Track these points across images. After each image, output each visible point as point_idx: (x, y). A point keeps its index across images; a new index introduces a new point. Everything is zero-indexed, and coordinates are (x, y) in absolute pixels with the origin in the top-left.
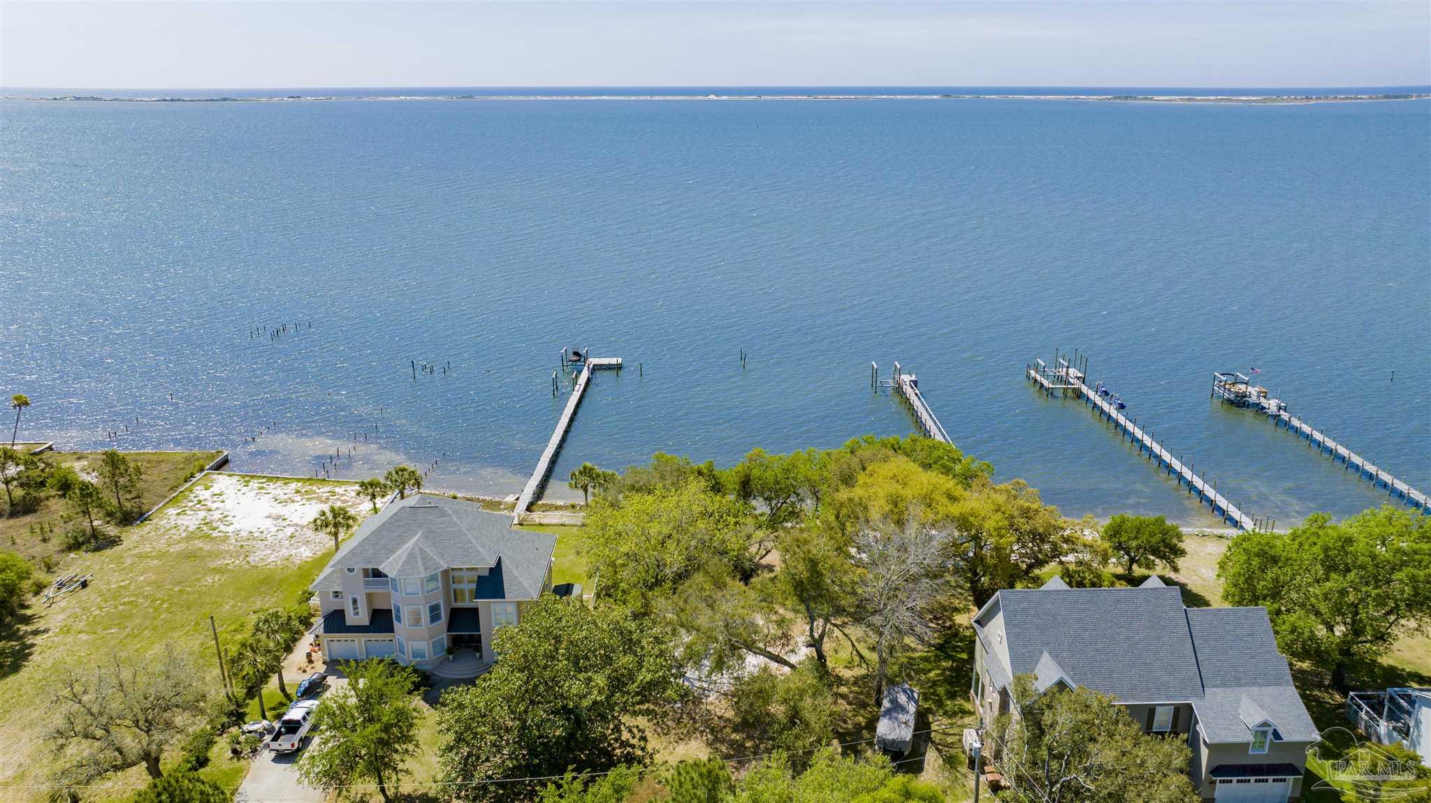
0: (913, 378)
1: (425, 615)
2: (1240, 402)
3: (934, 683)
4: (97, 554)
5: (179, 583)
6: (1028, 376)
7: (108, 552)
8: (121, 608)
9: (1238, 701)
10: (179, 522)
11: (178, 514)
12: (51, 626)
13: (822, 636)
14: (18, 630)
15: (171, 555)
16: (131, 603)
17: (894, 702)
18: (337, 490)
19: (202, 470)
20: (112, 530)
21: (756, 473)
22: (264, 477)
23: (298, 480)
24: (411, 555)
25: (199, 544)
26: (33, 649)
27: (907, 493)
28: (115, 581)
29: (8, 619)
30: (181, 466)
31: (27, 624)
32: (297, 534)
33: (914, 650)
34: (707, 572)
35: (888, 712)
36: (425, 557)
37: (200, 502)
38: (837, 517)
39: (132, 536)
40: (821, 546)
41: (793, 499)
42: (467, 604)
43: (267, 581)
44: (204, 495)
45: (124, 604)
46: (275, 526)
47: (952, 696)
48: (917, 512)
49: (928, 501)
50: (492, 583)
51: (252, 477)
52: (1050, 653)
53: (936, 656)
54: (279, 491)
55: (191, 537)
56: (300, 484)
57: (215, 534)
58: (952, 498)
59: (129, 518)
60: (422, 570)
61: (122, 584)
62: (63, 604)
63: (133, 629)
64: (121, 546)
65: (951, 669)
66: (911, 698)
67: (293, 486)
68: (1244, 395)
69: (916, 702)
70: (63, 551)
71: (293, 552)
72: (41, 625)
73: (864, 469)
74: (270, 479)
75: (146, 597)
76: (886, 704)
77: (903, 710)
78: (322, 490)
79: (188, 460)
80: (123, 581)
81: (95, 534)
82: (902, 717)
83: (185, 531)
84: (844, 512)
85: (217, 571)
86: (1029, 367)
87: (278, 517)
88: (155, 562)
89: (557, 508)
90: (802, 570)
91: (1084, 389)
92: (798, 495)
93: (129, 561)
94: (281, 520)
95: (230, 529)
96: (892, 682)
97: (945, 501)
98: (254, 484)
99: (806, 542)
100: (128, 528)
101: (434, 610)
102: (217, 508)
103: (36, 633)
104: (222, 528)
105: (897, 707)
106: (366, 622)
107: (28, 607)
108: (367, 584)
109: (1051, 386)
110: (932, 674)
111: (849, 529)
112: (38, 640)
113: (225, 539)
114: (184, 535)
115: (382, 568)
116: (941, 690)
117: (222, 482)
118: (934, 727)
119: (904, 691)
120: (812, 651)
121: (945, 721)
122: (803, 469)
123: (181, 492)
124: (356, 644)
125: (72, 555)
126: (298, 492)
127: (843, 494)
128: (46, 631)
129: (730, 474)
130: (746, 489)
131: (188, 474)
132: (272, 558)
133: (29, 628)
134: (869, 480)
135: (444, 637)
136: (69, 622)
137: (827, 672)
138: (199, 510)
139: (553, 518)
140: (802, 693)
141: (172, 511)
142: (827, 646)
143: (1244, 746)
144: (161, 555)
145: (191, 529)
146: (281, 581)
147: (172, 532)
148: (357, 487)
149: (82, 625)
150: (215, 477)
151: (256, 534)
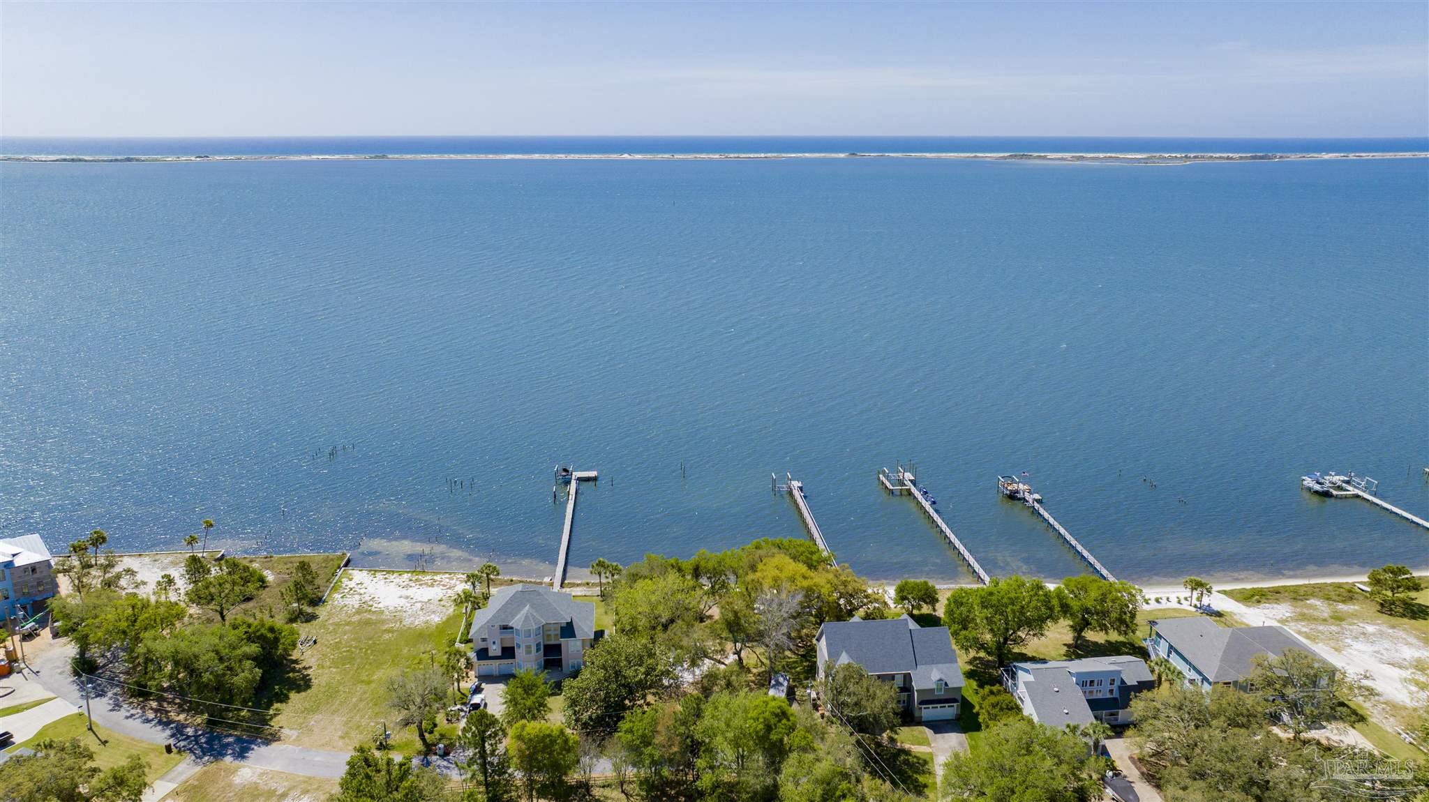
0: (800, 485)
1: (534, 649)
2: (1013, 496)
3: (799, 673)
4: (309, 624)
5: (370, 639)
6: (879, 479)
7: (314, 623)
8: (345, 654)
9: (932, 670)
10: (346, 603)
11: (342, 597)
12: (311, 665)
13: (741, 650)
14: (294, 667)
15: (354, 622)
16: (348, 651)
17: (777, 681)
18: (435, 578)
19: (339, 568)
20: (309, 610)
21: (703, 564)
22: (383, 571)
23: (408, 572)
24: (527, 617)
25: (367, 616)
26: (310, 677)
27: (783, 576)
28: (332, 640)
29: (285, 662)
30: (324, 565)
31: (298, 664)
33: (789, 658)
34: (683, 620)
35: (774, 686)
36: (534, 618)
37: (351, 589)
38: (747, 589)
39: (322, 611)
40: (739, 605)
41: (723, 577)
42: (553, 642)
43: (421, 636)
45: (345, 651)
46: (408, 603)
47: (807, 678)
48: (786, 585)
49: (792, 580)
50: (568, 630)
51: (376, 571)
52: (846, 651)
53: (801, 660)
54: (398, 580)
55: (359, 612)
56: (409, 575)
57: (373, 609)
58: (805, 578)
59: (317, 601)
60: (533, 624)
61: (336, 641)
62: (310, 653)
63: (358, 665)
64: (320, 619)
65: (808, 667)
66: (785, 679)
67: (406, 576)
68: (1017, 492)
69: (788, 681)
71: (428, 618)
72: (304, 664)
73: (762, 561)
74: (388, 572)
75: (355, 648)
76: (773, 682)
77: (781, 685)
78: (426, 578)
79: (326, 560)
80: (335, 639)
81: (301, 612)
82: (781, 688)
83: (353, 608)
84: (749, 587)
85: (388, 631)
86: (879, 473)
87: (407, 597)
88: (347, 627)
89: (578, 585)
90: (731, 616)
91: (913, 489)
92: (726, 575)
93: (331, 628)
94: (409, 599)
95: (380, 605)
96: (776, 673)
97: (800, 579)
98: (379, 576)
99: (731, 603)
100: (317, 608)
101: (538, 645)
102: (365, 593)
104: (375, 605)
105: (778, 684)
106: (500, 654)
107: (291, 655)
108: (501, 633)
109: (891, 488)
110: (798, 669)
111: (753, 595)
112: (309, 672)
113: (381, 612)
114: (354, 610)
115: (510, 624)
116: (802, 676)
117: (358, 576)
118: (797, 693)
119: (782, 676)
120: (736, 657)
121: (803, 690)
122: (728, 561)
123: (335, 583)
124: (493, 666)
126: (411, 580)
127: (751, 576)
128: (310, 667)
129: (687, 565)
130: (697, 573)
131: (333, 571)
132: (417, 623)
133: (300, 666)
134: (764, 568)
135: (542, 659)
136: (320, 662)
137: (744, 667)
138: (354, 594)
139: (578, 591)
140: (732, 673)
141: (337, 596)
142: (743, 654)
143: (932, 690)
144: (348, 624)
145: (356, 606)
146: (429, 635)
147: (345, 608)
148: (447, 576)
149: (328, 663)
150: (350, 571)
151: (400, 608)
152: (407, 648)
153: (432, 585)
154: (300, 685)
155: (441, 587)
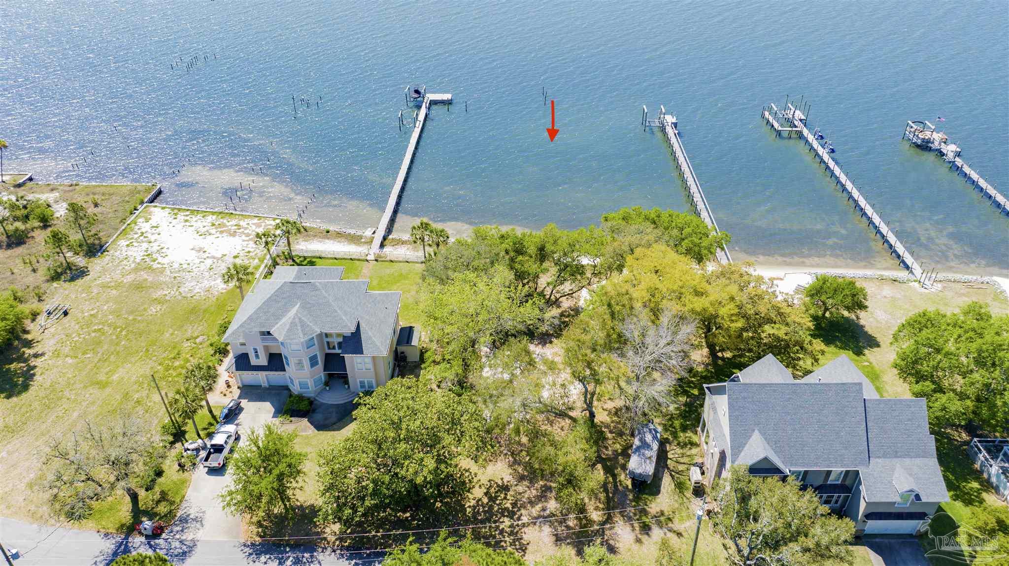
0: (674, 120)
1: (306, 363)
4: (73, 283)
5: (132, 312)
6: (763, 116)
7: (79, 282)
8: (93, 335)
9: (893, 470)
10: (129, 253)
11: (128, 246)
12: (46, 350)
14: (24, 352)
15: (125, 285)
16: (99, 330)
17: (642, 440)
18: (242, 223)
19: (142, 203)
20: (80, 261)
22: (188, 210)
23: (213, 213)
24: (293, 324)
25: (144, 275)
26: (35, 370)
28: (87, 309)
29: (16, 343)
30: (128, 199)
31: (30, 348)
32: (214, 266)
35: (638, 449)
36: (303, 324)
37: (142, 233)
39: (96, 265)
42: (334, 354)
43: (194, 311)
44: (145, 227)
45: (95, 331)
46: (198, 258)
50: (353, 342)
51: (179, 210)
52: (760, 432)
53: (675, 391)
54: (199, 224)
55: (137, 268)
56: (214, 217)
57: (155, 265)
59: (94, 249)
60: (302, 336)
61: (92, 313)
62: (52, 330)
63: (103, 354)
64: (89, 277)
65: (686, 404)
66: (655, 437)
67: (210, 218)
69: (659, 438)
70: (48, 281)
72: (38, 349)
73: (631, 251)
74: (192, 212)
75: (110, 326)
76: (637, 442)
77: (649, 447)
78: (231, 223)
79: (133, 192)
80: (92, 309)
81: (69, 267)
82: (648, 453)
83: (134, 262)
85: (159, 301)
86: (764, 109)
87: (200, 250)
88: (114, 292)
89: (402, 243)
91: (805, 132)
93: (95, 291)
94: (202, 252)
95: (165, 261)
98: (181, 217)
100: (92, 259)
101: (313, 359)
102: (155, 241)
103: (36, 356)
104: (160, 260)
105: (644, 445)
106: (266, 364)
107: (27, 332)
108: (263, 340)
109: (780, 128)
112: (38, 362)
113: (162, 271)
114: (133, 266)
115: (272, 331)
117: (159, 214)
118: (670, 455)
119: (651, 431)
123: (129, 225)
124: (259, 377)
125: (55, 284)
126: (213, 225)
131: (133, 207)
132: (197, 289)
133: (31, 351)
134: (636, 266)
135: (322, 375)
136: (58, 347)
138: (143, 242)
139: (400, 253)
141: (123, 243)
144: (118, 286)
145: (138, 260)
146: (205, 311)
147: (125, 262)
148: (256, 221)
149: (67, 350)
150: (152, 209)
151: (185, 266)
152: (171, 331)
153: (234, 234)
154: (16, 385)
155: (244, 237)
